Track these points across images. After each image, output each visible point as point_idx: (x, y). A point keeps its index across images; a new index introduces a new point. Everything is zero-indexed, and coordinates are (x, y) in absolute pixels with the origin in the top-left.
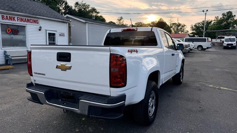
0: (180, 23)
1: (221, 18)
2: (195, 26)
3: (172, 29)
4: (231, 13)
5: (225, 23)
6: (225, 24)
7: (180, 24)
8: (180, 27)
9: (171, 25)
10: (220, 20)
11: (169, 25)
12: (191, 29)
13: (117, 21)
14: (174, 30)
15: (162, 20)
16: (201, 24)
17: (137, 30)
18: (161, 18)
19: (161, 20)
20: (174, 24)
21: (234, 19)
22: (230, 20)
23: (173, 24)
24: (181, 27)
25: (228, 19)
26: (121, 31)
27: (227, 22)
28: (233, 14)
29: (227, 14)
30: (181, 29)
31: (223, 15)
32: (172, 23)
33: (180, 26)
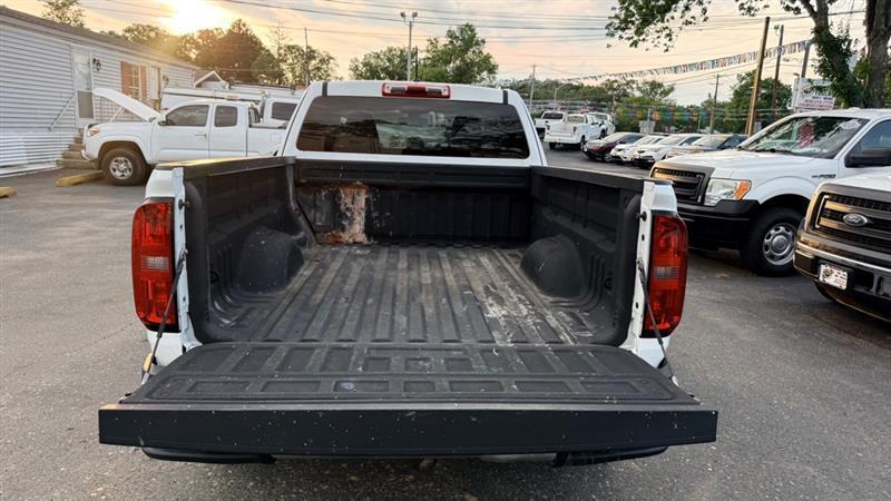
0: (314, 48)
1: (446, 45)
2: (365, 65)
3: (284, 66)
4: (472, 31)
5: (458, 62)
6: (458, 68)
7: (314, 52)
8: (313, 62)
9: (282, 52)
10: (443, 52)
11: (274, 52)
12: (352, 73)
13: (49, 10)
14: (293, 70)
15: (244, 29)
16: (382, 60)
17: (448, 97)
18: (240, 20)
19: (240, 29)
20: (293, 47)
21: (481, 52)
22: (470, 53)
23: (289, 47)
24: (317, 61)
25: (465, 51)
26: (381, 95)
27: (463, 60)
28: (480, 35)
29: (462, 32)
30: (318, 69)
31: (451, 35)
32: (283, 43)
33: (314, 58)
